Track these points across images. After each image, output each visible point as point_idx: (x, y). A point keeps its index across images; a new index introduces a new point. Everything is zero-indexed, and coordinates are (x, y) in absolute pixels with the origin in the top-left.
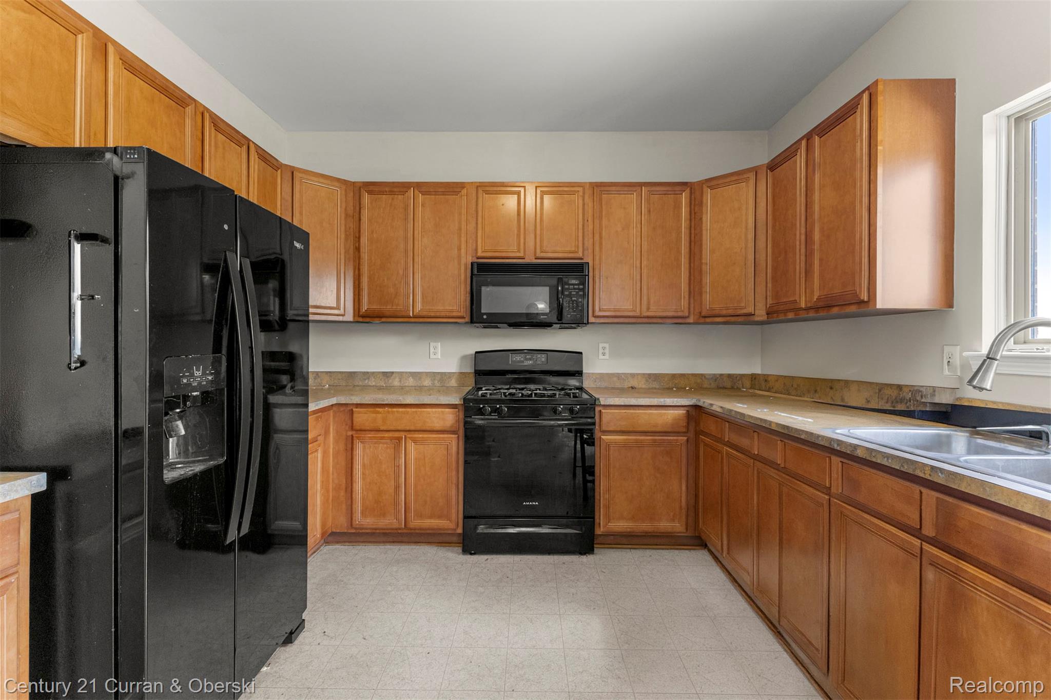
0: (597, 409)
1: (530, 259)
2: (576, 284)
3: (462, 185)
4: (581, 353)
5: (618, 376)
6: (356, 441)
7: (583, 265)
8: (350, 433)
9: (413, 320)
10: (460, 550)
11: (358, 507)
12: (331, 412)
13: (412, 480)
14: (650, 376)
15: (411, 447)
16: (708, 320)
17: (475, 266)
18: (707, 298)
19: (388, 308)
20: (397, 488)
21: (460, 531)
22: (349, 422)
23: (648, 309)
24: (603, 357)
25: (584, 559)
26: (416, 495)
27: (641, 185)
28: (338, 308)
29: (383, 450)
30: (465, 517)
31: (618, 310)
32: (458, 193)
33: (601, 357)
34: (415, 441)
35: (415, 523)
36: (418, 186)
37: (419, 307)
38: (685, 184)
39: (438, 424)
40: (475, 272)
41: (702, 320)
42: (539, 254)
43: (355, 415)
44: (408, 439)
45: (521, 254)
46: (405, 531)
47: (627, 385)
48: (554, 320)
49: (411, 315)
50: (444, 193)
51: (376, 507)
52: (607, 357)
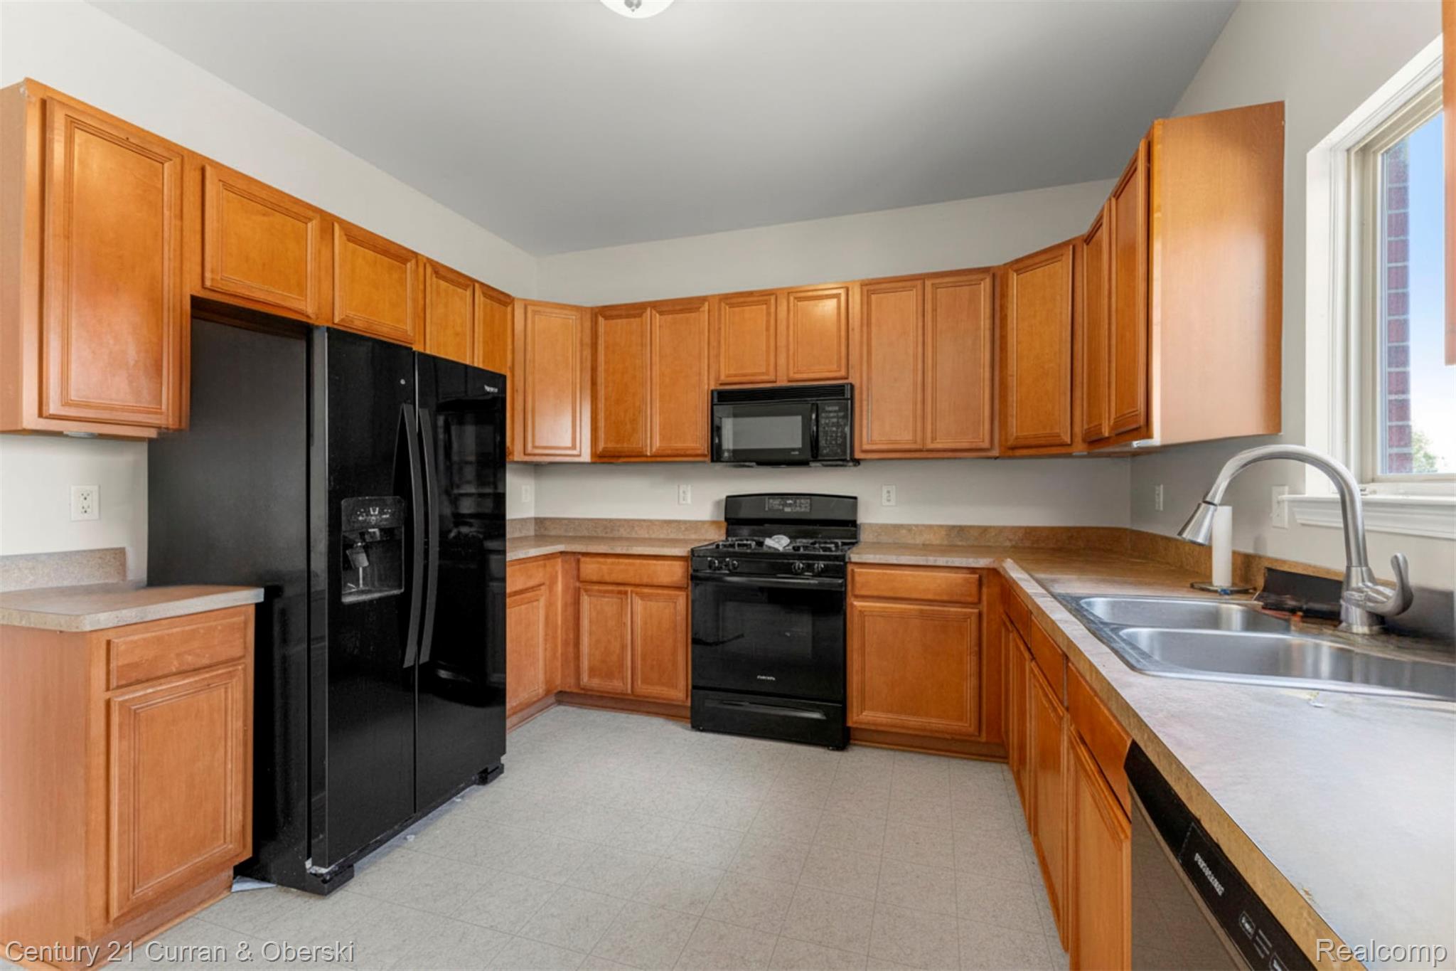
0: (850, 567)
1: (782, 383)
2: (835, 412)
3: (703, 299)
4: (855, 498)
5: (909, 528)
6: (582, 592)
7: (844, 386)
8: (578, 584)
9: (649, 459)
10: (689, 725)
11: (585, 664)
12: (559, 560)
13: (639, 642)
14: (952, 528)
15: (639, 604)
16: (1018, 452)
17: (715, 395)
18: (1013, 423)
19: (626, 446)
20: (623, 647)
21: (689, 704)
22: (575, 572)
23: (934, 439)
24: (888, 504)
25: (836, 755)
26: (644, 659)
27: (922, 278)
28: (574, 447)
29: (609, 604)
30: (694, 687)
31: (895, 442)
32: (698, 309)
33: (885, 503)
34: (643, 597)
35: (643, 689)
36: (655, 305)
37: (657, 444)
38: (985, 270)
39: (665, 579)
40: (716, 400)
41: (1010, 453)
42: (792, 375)
43: (582, 566)
44: (634, 595)
45: (772, 377)
46: (631, 697)
47: (919, 540)
48: (808, 455)
49: (649, 454)
50: (681, 311)
51: (605, 669)
52: (893, 503)
